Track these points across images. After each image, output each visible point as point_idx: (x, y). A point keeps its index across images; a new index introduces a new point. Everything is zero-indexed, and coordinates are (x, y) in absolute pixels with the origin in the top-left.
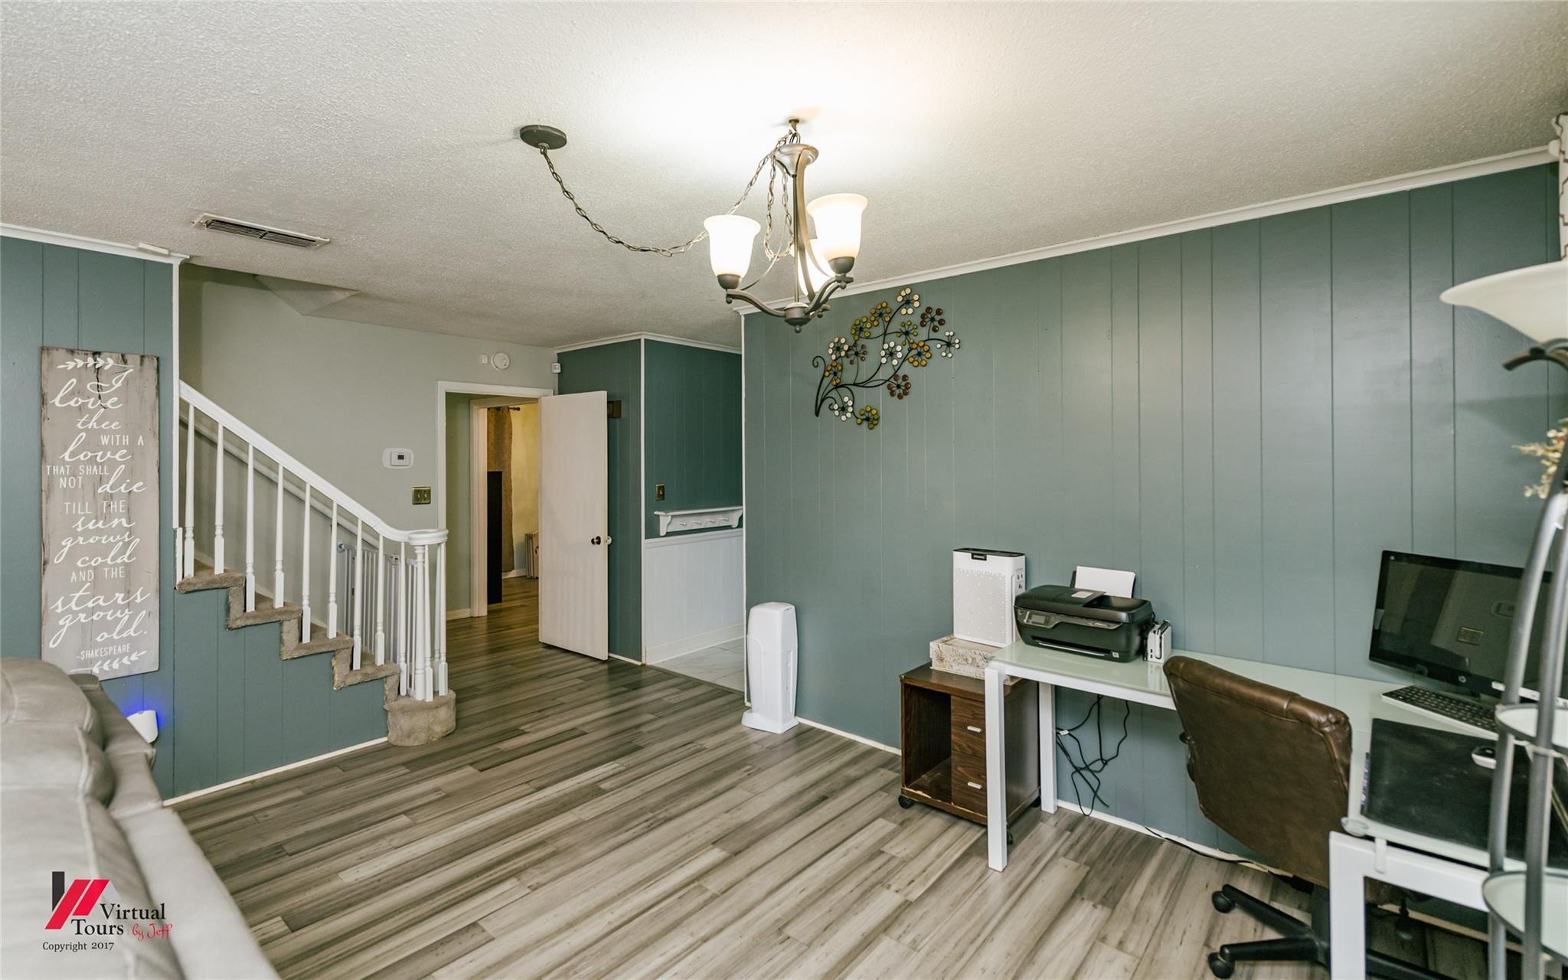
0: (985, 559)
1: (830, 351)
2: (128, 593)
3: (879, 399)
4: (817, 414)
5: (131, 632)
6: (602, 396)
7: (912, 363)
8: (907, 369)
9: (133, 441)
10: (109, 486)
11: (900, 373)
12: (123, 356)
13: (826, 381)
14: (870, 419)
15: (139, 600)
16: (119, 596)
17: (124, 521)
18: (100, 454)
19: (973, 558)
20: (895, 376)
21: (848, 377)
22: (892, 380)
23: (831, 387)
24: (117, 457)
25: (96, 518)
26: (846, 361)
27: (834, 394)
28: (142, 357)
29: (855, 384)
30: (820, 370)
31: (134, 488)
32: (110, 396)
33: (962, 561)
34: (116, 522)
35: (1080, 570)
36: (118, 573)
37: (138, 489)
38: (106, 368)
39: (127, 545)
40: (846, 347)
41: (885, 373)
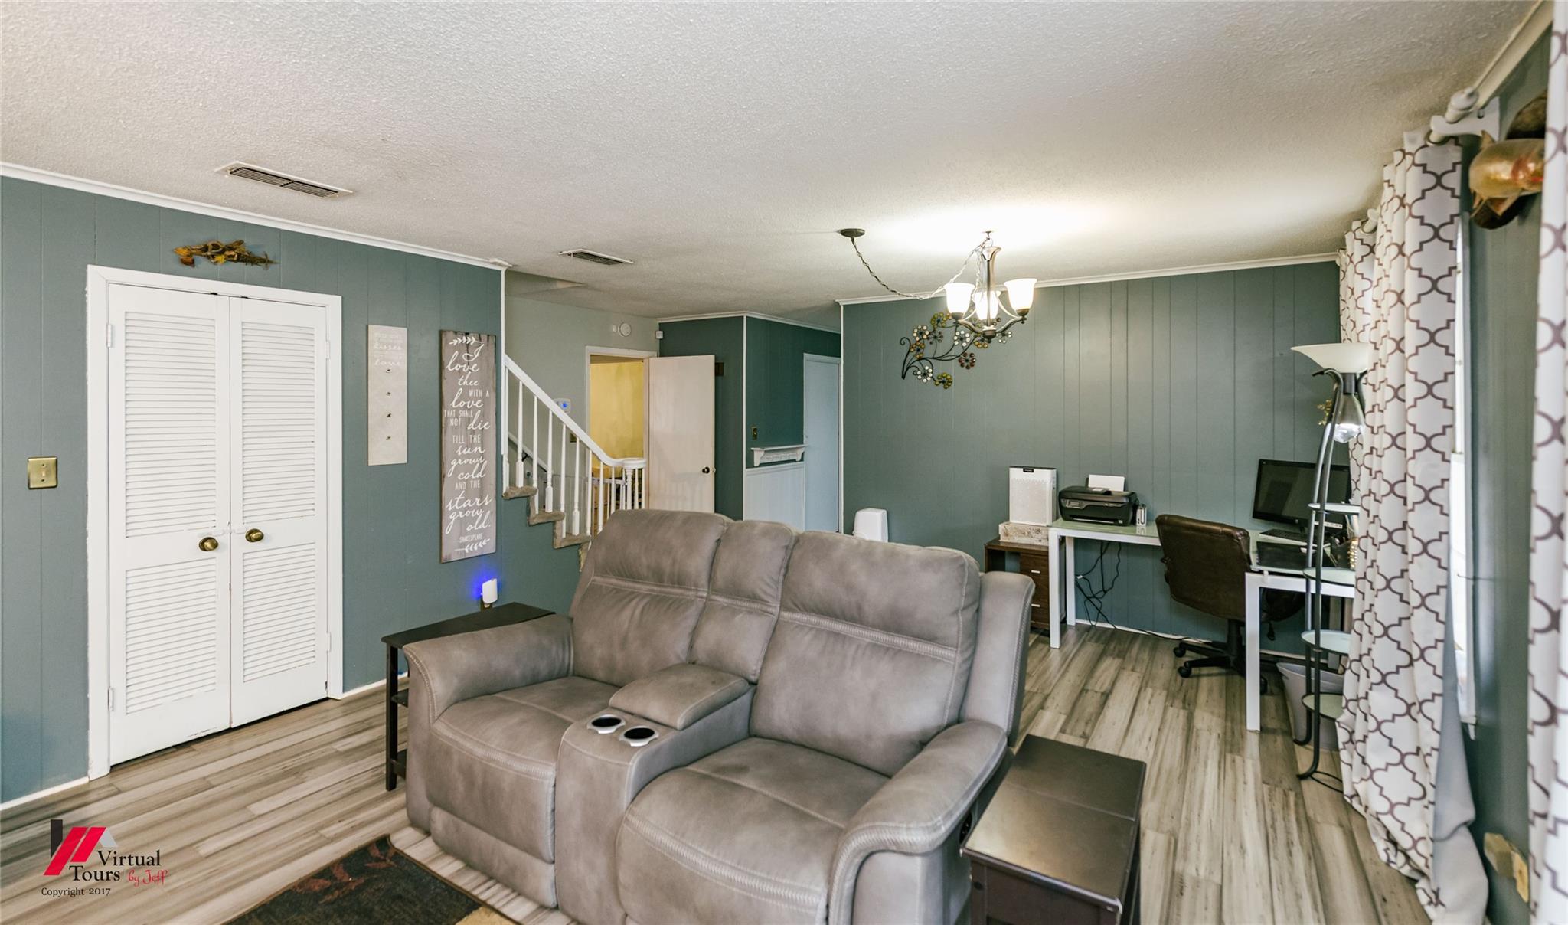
0: (1033, 472)
1: (915, 335)
2: (482, 498)
3: (952, 369)
4: (903, 377)
5: (483, 525)
6: (710, 359)
7: (977, 345)
8: (972, 349)
9: (484, 393)
10: (473, 424)
11: (968, 352)
12: (479, 335)
13: (911, 355)
14: (946, 382)
15: (486, 504)
16: (478, 500)
17: (480, 448)
18: (469, 402)
19: (1024, 471)
20: (964, 354)
21: (928, 352)
22: (962, 356)
23: (915, 359)
24: (476, 405)
25: (467, 447)
26: (927, 342)
27: (917, 364)
28: (488, 336)
29: (933, 358)
30: (906, 348)
31: (484, 426)
32: (473, 363)
33: (1016, 474)
34: (476, 449)
35: (1092, 477)
36: (477, 484)
37: (487, 426)
38: (472, 343)
39: (481, 465)
40: (927, 333)
41: (957, 351)
